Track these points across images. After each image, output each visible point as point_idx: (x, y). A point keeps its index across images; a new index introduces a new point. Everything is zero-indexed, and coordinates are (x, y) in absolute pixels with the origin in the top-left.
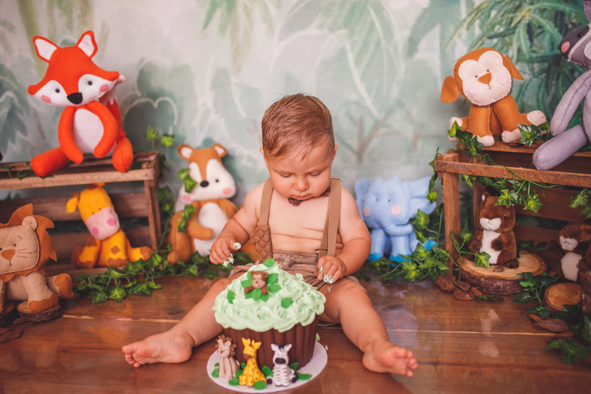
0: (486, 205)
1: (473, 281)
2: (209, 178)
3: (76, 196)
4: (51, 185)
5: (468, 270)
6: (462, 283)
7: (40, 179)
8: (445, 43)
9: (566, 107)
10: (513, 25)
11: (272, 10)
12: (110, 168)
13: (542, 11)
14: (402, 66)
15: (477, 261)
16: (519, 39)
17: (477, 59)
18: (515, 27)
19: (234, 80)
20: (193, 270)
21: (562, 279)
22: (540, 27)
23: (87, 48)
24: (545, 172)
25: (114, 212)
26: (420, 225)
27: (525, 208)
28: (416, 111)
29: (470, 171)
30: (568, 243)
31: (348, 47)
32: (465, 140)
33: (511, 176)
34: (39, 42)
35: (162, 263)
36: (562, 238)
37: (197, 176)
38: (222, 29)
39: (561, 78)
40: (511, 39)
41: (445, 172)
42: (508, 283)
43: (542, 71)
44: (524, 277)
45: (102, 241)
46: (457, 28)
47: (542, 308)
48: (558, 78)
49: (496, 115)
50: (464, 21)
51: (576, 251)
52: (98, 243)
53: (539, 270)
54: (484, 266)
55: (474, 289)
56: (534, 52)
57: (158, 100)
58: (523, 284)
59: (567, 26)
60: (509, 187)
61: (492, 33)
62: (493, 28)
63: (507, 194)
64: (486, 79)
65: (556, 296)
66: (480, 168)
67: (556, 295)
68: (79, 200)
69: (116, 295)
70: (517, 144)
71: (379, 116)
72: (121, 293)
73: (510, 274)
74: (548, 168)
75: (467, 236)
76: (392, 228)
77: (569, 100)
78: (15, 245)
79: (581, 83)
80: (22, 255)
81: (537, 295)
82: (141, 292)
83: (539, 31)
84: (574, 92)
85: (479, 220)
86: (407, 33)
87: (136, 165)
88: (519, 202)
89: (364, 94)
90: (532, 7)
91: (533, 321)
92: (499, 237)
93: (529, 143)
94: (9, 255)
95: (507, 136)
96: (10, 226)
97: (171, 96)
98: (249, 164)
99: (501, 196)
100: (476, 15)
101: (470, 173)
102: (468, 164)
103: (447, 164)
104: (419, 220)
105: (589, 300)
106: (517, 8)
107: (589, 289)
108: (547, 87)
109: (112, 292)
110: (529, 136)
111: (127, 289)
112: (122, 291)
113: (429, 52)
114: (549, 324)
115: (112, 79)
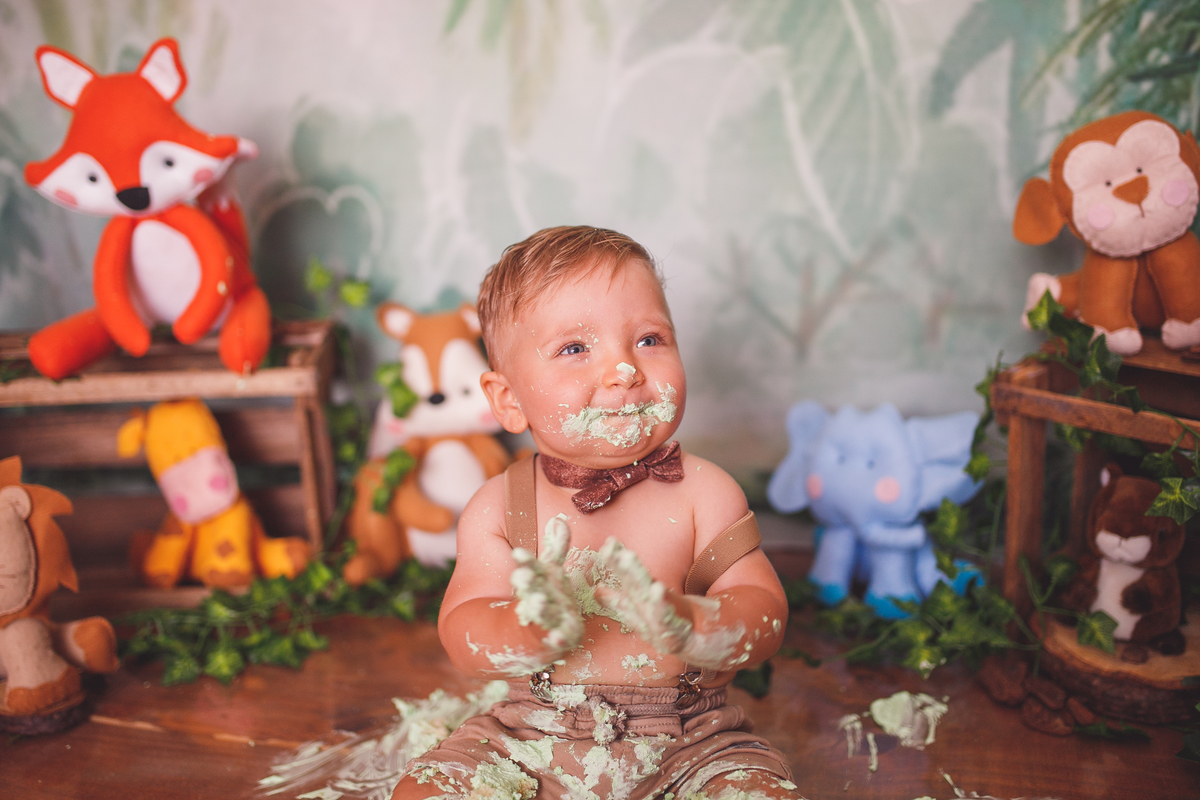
0: (1114, 499)
1: (1073, 685)
2: (449, 384)
3: (139, 417)
4: (75, 398)
5: (1058, 651)
6: (1044, 684)
7: (51, 385)
8: (1022, 86)
14: (913, 140)
15: (1084, 630)
17: (1113, 141)
19: (514, 155)
20: (405, 603)
23: (161, 77)
25: (227, 460)
26: (945, 537)
28: (943, 246)
29: (1081, 418)
32: (1070, 339)
33: (1188, 442)
34: (50, 61)
35: (331, 585)
37: (419, 380)
38: (490, 33)
40: (1188, 84)
41: (1014, 413)
42: (1158, 696)
45: (196, 527)
46: (1055, 52)
49: (1150, 278)
50: (1073, 35)
52: (188, 530)
54: (1099, 646)
55: (1073, 703)
57: (337, 195)
60: (1184, 469)
61: (1140, 67)
62: (1143, 53)
63: (1178, 491)
64: (1134, 191)
66: (1108, 416)
68: (146, 424)
69: (220, 667)
71: (852, 254)
72: (230, 660)
75: (1060, 570)
76: (877, 533)
82: (279, 658)
85: (1094, 537)
86: (930, 60)
87: (276, 355)
92: (1143, 579)
95: (1175, 332)
97: (368, 186)
99: (1163, 494)
100: (1104, 20)
101: (1080, 424)
102: (1077, 401)
103: (1020, 395)
104: (945, 525)
109: (212, 657)
111: (247, 650)
112: (235, 656)
113: (980, 107)
115: (220, 154)
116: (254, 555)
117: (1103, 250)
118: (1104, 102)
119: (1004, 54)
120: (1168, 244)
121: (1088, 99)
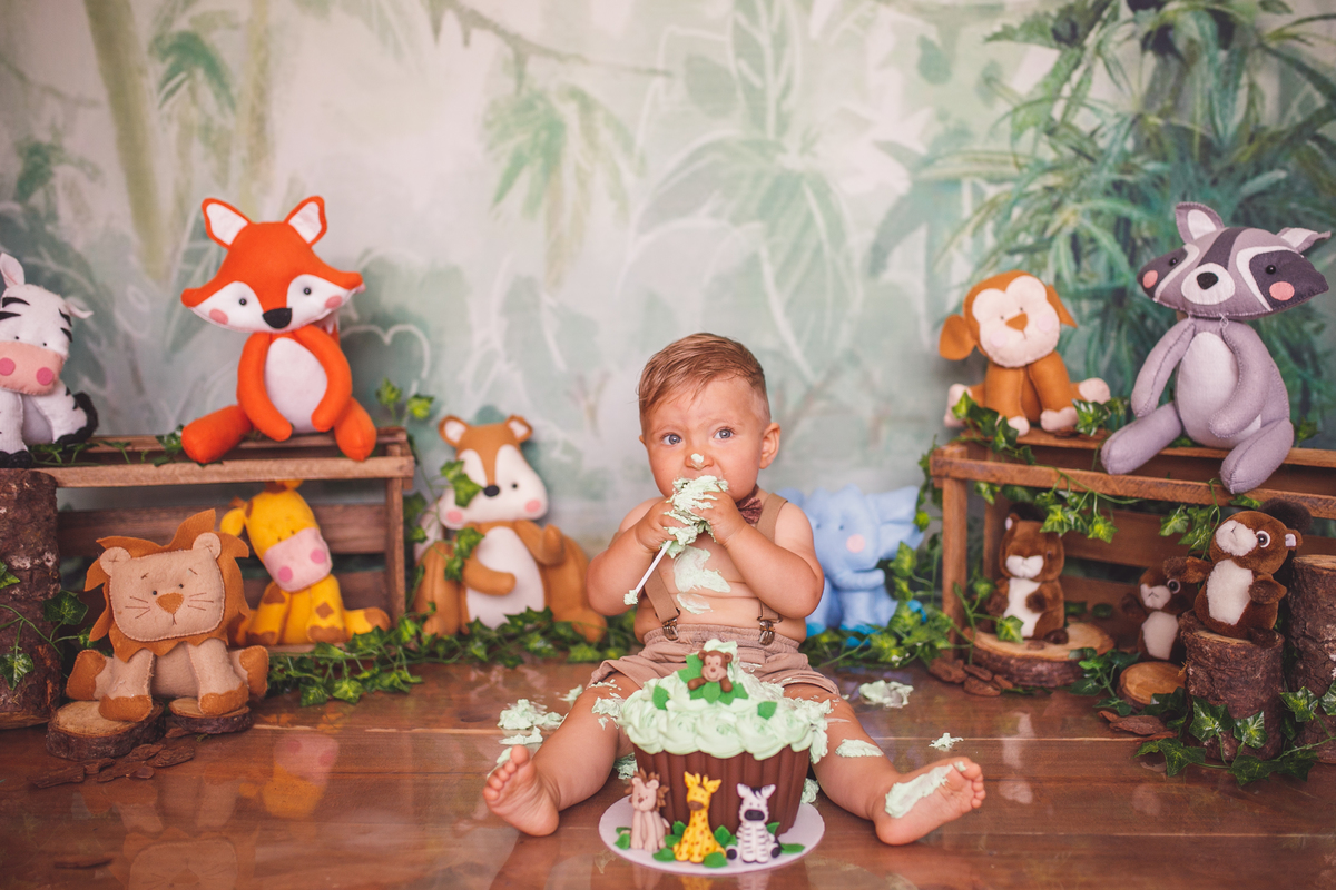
1: (998, 667)
2: (502, 480)
3: (242, 507)
4: (216, 479)
5: (985, 647)
6: (978, 668)
7: (197, 467)
8: (935, 257)
9: (1155, 374)
10: (1049, 233)
11: (629, 178)
12: (334, 452)
13: (1096, 214)
14: (858, 293)
15: (1001, 631)
16: (1057, 259)
17: (1004, 288)
18: (1052, 238)
19: (547, 300)
20: (477, 649)
21: (1146, 658)
22: (1092, 240)
23: (306, 226)
24: (1121, 478)
25: (321, 539)
26: (902, 570)
27: (1091, 536)
28: (882, 371)
29: (993, 475)
30: (1155, 596)
31: (764, 253)
32: (983, 423)
33: (1063, 483)
34: (213, 210)
35: (418, 635)
36: (1145, 589)
37: (478, 476)
38: (531, 205)
39: (1125, 328)
40: (1045, 258)
41: (947, 476)
42: (1056, 666)
43: (1094, 315)
44: (1083, 654)
45: (294, 593)
46: (956, 232)
47: (1118, 701)
48: (1120, 327)
49: (1031, 383)
50: (968, 221)
51: (1169, 608)
52: (287, 597)
53: (1102, 647)
54: (1012, 641)
55: (999, 678)
56: (1082, 281)
57: (393, 331)
58: (1085, 665)
59: (1134, 241)
60: (1061, 500)
61: (1013, 245)
62: (1015, 235)
63: (1059, 513)
64: (1019, 322)
65: (1141, 682)
66: (1014, 473)
67: (1139, 681)
68: (248, 513)
69: (346, 692)
70: (1071, 433)
71: (814, 379)
72: (354, 687)
73: (1055, 652)
74: (1125, 471)
75: (983, 588)
76: (845, 576)
77: (1158, 364)
78: (182, 586)
79: (1177, 337)
80: (196, 604)
81: (1107, 684)
82: (391, 686)
83: (1089, 247)
84: (1165, 350)
85: (1005, 561)
86: (869, 236)
88: (1076, 527)
89: (790, 338)
90: (1080, 207)
91: (1107, 722)
92: (1039, 589)
93: (1091, 431)
94: (170, 603)
95: (1051, 420)
96: (169, 550)
97: (421, 323)
98: (566, 459)
99: (1051, 516)
100: (988, 212)
101: (992, 480)
102: (990, 464)
103: (950, 463)
104: (900, 561)
105: (1201, 674)
106: (1056, 207)
107: (1200, 658)
108: (1103, 340)
109: (337, 685)
110: (1090, 420)
111: (364, 681)
112: (355, 685)
113: (906, 270)
114: (1133, 723)
115: (349, 286)
116: (343, 619)
117: (1000, 362)
118: (990, 269)
119: (921, 234)
120: (1042, 359)
121: (980, 266)
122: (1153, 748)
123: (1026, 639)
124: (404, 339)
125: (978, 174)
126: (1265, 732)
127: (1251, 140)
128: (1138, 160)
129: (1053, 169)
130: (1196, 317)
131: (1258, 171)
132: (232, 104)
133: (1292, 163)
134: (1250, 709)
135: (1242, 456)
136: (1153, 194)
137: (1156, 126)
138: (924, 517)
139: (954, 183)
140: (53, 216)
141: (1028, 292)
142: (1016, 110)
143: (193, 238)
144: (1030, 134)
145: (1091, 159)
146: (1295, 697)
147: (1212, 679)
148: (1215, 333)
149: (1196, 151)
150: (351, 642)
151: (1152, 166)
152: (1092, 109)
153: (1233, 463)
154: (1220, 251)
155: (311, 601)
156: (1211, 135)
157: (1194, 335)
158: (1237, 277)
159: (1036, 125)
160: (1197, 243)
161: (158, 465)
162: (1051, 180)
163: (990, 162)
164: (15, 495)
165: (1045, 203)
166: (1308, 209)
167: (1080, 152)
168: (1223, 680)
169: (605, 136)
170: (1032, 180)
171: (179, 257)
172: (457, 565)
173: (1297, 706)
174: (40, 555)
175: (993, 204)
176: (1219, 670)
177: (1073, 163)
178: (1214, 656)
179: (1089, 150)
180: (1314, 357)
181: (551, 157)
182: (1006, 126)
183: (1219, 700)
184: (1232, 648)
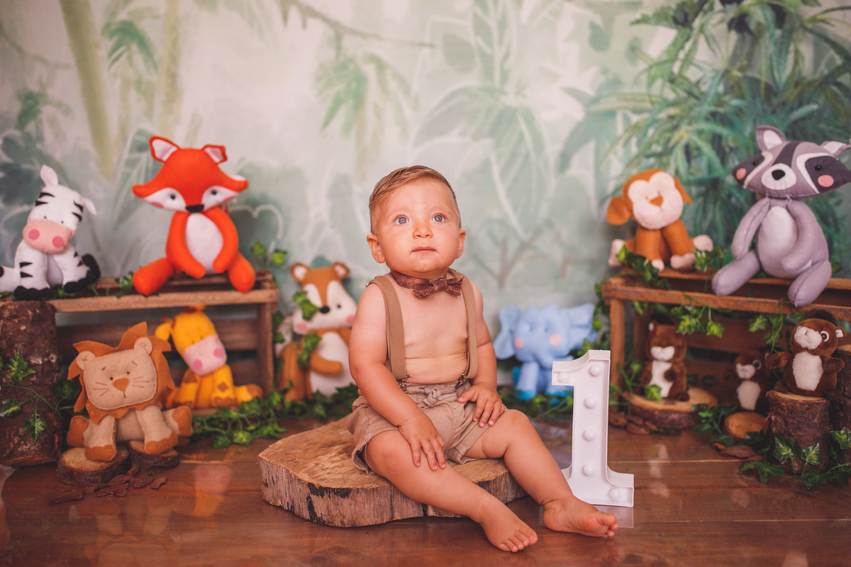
0: (656, 334)
1: (647, 415)
2: (331, 303)
3: (169, 322)
4: (155, 305)
5: (638, 404)
6: (634, 417)
7: (143, 298)
8: (600, 159)
9: (745, 233)
10: (671, 145)
11: (408, 112)
12: (228, 286)
13: (700, 132)
14: (552, 183)
15: (648, 394)
16: (676, 160)
18: (673, 147)
19: (356, 189)
20: (319, 410)
21: (740, 409)
22: (698, 148)
25: (219, 341)
28: (568, 232)
29: (643, 297)
30: (746, 371)
31: (493, 158)
32: (636, 264)
33: (687, 302)
35: (282, 402)
36: (739, 367)
37: (316, 300)
38: (346, 129)
39: (718, 203)
40: (669, 160)
41: (614, 297)
42: (683, 415)
43: (699, 195)
44: (700, 408)
45: (203, 377)
46: (613, 144)
47: (724, 437)
48: (715, 203)
49: (665, 240)
50: (621, 137)
52: (198, 378)
53: (711, 403)
54: (654, 399)
55: (648, 423)
56: (692, 174)
57: (259, 209)
58: (703, 414)
59: (724, 149)
60: (686, 313)
61: (648, 152)
62: (650, 145)
63: (687, 320)
64: (658, 201)
65: (736, 425)
66: (656, 296)
68: (173, 326)
69: (241, 439)
71: (525, 237)
72: (246, 436)
73: (682, 406)
74: (727, 293)
75: (636, 367)
76: (549, 361)
77: (747, 227)
78: (128, 373)
79: (759, 210)
80: (138, 384)
81: (716, 426)
82: (268, 434)
83: (696, 153)
84: (751, 218)
85: (650, 350)
86: (559, 147)
87: (258, 286)
89: (509, 210)
90: (691, 128)
91: (718, 450)
92: (672, 368)
93: (704, 268)
94: (121, 384)
95: (677, 261)
96: (119, 350)
97: (276, 204)
99: (682, 323)
100: (633, 131)
101: (642, 299)
102: (640, 289)
103: (616, 290)
105: (780, 420)
106: (675, 128)
107: (779, 410)
108: (705, 211)
109: (235, 435)
110: (703, 261)
111: (251, 432)
112: (247, 434)
113: (582, 169)
114: (735, 450)
115: (240, 189)
116: (234, 392)
117: (646, 226)
118: (635, 168)
120: (672, 224)
121: (629, 165)
122: (751, 466)
123: (664, 398)
124: (266, 215)
125: (627, 108)
126: (820, 455)
127: (796, 85)
128: (726, 98)
129: (673, 104)
130: (771, 197)
131: (801, 104)
132: (155, 66)
133: (822, 100)
134: (810, 441)
135: (802, 284)
136: (736, 120)
137: (738, 77)
138: (598, 323)
139: (611, 114)
140: (41, 138)
141: (663, 182)
142: (650, 68)
143: (132, 151)
144: (659, 82)
145: (697, 98)
146: (840, 433)
147: (787, 423)
148: (783, 207)
149: (762, 92)
150: (240, 407)
151: (735, 102)
152: (698, 66)
153: (796, 288)
154: (786, 156)
155: (214, 381)
156: (771, 82)
157: (770, 208)
158: (797, 172)
159: (662, 76)
160: (771, 151)
161: (119, 297)
162: (673, 111)
163: (635, 100)
164: (31, 318)
165: (669, 125)
166: (831, 128)
167: (690, 94)
168: (794, 424)
169: (393, 85)
170: (660, 111)
171: (122, 163)
172: (305, 357)
173: (841, 439)
174: (48, 355)
175: (636, 126)
176: (791, 417)
177: (686, 100)
178: (788, 408)
179: (696, 92)
180: (835, 220)
181: (358, 98)
182: (644, 78)
183: (792, 436)
184: (800, 403)
